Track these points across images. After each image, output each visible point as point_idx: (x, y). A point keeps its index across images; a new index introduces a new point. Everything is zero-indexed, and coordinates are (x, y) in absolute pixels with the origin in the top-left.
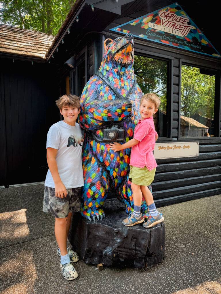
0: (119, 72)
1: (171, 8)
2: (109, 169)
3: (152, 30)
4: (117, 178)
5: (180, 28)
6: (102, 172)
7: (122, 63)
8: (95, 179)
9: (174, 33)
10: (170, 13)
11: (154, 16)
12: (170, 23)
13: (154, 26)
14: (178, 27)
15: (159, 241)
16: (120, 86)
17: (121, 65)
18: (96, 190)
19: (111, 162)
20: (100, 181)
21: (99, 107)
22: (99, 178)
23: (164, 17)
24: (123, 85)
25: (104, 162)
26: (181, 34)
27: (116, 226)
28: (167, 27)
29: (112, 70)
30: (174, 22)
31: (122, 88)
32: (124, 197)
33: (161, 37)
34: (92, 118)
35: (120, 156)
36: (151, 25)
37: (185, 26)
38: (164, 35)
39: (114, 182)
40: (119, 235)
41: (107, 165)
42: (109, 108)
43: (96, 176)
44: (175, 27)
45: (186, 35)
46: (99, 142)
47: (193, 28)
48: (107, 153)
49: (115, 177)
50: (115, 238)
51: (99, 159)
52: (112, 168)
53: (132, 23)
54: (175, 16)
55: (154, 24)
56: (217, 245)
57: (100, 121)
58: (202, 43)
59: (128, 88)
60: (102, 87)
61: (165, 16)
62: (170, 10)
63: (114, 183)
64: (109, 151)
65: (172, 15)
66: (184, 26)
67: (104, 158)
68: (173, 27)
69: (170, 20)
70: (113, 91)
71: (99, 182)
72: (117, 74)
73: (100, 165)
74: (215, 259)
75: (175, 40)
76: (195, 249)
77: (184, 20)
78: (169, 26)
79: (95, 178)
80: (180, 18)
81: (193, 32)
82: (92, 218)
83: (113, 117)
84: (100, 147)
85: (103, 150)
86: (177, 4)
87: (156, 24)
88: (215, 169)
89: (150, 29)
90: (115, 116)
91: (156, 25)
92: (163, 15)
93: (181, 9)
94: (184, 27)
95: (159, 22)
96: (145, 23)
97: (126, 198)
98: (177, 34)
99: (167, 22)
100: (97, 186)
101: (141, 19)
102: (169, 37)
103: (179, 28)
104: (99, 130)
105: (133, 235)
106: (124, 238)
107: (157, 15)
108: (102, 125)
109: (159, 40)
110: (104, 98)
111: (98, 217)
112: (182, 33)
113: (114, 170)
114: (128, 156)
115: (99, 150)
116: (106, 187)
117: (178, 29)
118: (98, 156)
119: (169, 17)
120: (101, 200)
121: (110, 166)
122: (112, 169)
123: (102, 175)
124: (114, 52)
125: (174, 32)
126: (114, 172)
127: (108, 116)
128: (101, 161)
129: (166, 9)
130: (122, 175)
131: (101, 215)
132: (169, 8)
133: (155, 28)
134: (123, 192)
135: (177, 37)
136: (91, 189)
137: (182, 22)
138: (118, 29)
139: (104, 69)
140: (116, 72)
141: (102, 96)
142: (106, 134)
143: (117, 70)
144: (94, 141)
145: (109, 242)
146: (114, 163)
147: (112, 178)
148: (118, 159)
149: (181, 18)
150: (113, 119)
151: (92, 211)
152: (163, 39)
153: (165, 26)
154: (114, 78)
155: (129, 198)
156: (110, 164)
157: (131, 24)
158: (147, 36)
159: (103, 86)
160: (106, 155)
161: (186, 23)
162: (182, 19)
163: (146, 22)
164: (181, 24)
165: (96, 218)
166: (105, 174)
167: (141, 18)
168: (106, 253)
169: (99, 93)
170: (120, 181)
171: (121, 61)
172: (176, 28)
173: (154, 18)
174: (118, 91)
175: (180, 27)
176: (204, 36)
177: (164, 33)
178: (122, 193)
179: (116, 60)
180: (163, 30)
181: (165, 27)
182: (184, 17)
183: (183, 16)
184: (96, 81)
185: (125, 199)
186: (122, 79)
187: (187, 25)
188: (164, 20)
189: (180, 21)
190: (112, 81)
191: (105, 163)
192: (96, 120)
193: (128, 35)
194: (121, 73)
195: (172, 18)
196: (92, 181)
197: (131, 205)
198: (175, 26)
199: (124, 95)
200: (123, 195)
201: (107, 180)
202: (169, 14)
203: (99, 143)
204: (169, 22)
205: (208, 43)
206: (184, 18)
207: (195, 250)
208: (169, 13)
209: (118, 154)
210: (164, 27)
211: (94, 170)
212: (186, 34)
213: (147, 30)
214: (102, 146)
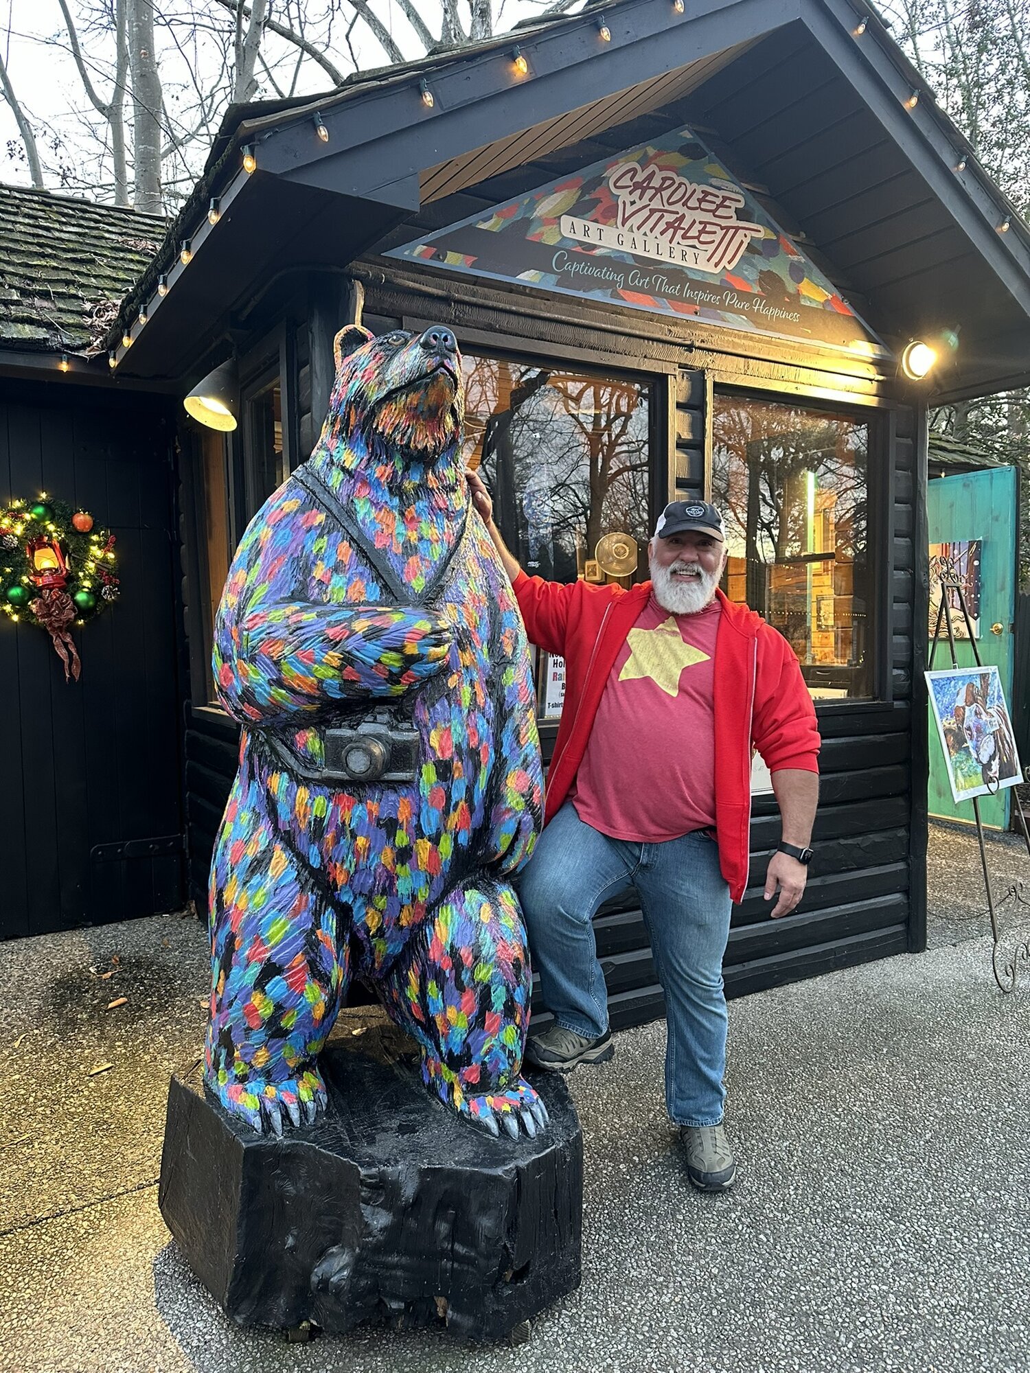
0: (399, 480)
1: (662, 150)
2: (346, 898)
3: (579, 249)
4: (382, 936)
5: (704, 238)
6: (317, 914)
7: (407, 446)
8: (285, 943)
9: (678, 261)
10: (657, 171)
11: (586, 189)
12: (657, 215)
13: (586, 232)
14: (694, 232)
15: (556, 1212)
16: (401, 540)
17: (404, 455)
18: (288, 997)
19: (356, 872)
20: (306, 953)
21: (306, 640)
22: (301, 941)
23: (631, 193)
24: (413, 536)
25: (325, 867)
26: (708, 260)
27: (370, 1156)
28: (645, 234)
29: (369, 471)
30: (677, 213)
31: (409, 549)
32: (412, 1015)
33: (620, 278)
34: (273, 680)
35: (395, 846)
36: (574, 229)
37: (728, 228)
38: (634, 268)
39: (372, 951)
40: (380, 1195)
41: (341, 879)
42: (350, 645)
43: (287, 934)
44: (680, 233)
45: (730, 267)
46: (306, 782)
47: (762, 233)
48: (341, 831)
49: (373, 931)
50: (366, 1210)
51: (303, 857)
52: (360, 893)
53: (485, 220)
54: (680, 185)
55: (587, 223)
56: (855, 1213)
57: (309, 697)
58: (805, 297)
59: (437, 552)
60: (323, 542)
61: (637, 186)
62: (660, 160)
63: (372, 954)
64: (347, 822)
65: (668, 183)
66: (722, 228)
67: (327, 851)
68: (671, 231)
69: (656, 204)
70: (373, 566)
71: (300, 960)
72: (390, 489)
73: (307, 881)
74: (837, 1280)
75: (681, 290)
76: (762, 1236)
77: (718, 201)
78: (651, 230)
79: (283, 940)
80: (703, 192)
81: (760, 254)
82: (266, 1116)
83: (365, 684)
84: (312, 805)
85: (322, 820)
86: (687, 134)
87: (596, 221)
88: (875, 844)
89: (569, 245)
90: (374, 679)
91: (593, 226)
92: (626, 181)
93: (705, 155)
94: (721, 233)
95: (608, 214)
96: (546, 221)
97: (423, 1020)
98: (689, 263)
99: (646, 212)
100: (289, 977)
101: (526, 202)
102: (657, 279)
103: (698, 238)
104: (307, 728)
105: (446, 1191)
106: (405, 1209)
107: (599, 181)
108: (319, 711)
109: (610, 291)
110: (333, 592)
111: (295, 1116)
112: (715, 259)
113: (369, 901)
114: (429, 844)
115: (305, 816)
116: (333, 980)
117: (695, 242)
118: (301, 842)
119: (653, 191)
120: (310, 1037)
121: (351, 886)
122: (360, 901)
123: (317, 925)
124: (374, 396)
125: (677, 253)
126: (372, 911)
127: (345, 678)
128: (315, 862)
129: (638, 154)
130: (404, 922)
131: (306, 1100)
132: (651, 151)
133: (592, 239)
134: (408, 994)
135: (691, 276)
136: (263, 991)
137: (713, 212)
138: (420, 248)
139: (332, 462)
140: (383, 480)
141: (320, 582)
142: (336, 753)
143: (389, 470)
144: (285, 775)
145: (343, 1225)
146: (370, 874)
147: (362, 935)
148: (387, 856)
149: (706, 193)
150: (368, 691)
151: (268, 1084)
152: (626, 287)
153: (635, 229)
154: (375, 504)
155: (435, 1022)
156: (350, 879)
157: (483, 226)
158: (553, 278)
159: (326, 538)
160: (337, 840)
161: (732, 212)
162: (709, 198)
163: (551, 216)
164: (708, 217)
165: (286, 1116)
166: (330, 921)
167: (525, 199)
168: (325, 1282)
169: (307, 570)
170: (395, 948)
171: (406, 438)
172: (684, 237)
173: (587, 197)
174: (394, 563)
175: (701, 232)
176: (811, 264)
177: (631, 262)
178: (406, 999)
179: (383, 433)
180: (626, 248)
181: (638, 235)
182: (719, 189)
183: (714, 184)
184: (296, 513)
185: (418, 1022)
186: (411, 511)
187: (734, 222)
188: (633, 203)
189: (704, 205)
190: (367, 521)
191: (329, 873)
192: (292, 690)
193: (435, 337)
194: (407, 485)
195: (666, 194)
196: (268, 955)
197: (441, 1053)
198: (679, 228)
199: (419, 584)
200: (409, 1008)
201: (339, 948)
202: (650, 177)
203: (307, 786)
204: (653, 211)
205: (830, 297)
206: (721, 193)
207: (758, 1242)
208: (653, 173)
209: (389, 838)
210: (632, 235)
211: (279, 906)
212: (729, 262)
213: (554, 249)
214: (320, 800)
